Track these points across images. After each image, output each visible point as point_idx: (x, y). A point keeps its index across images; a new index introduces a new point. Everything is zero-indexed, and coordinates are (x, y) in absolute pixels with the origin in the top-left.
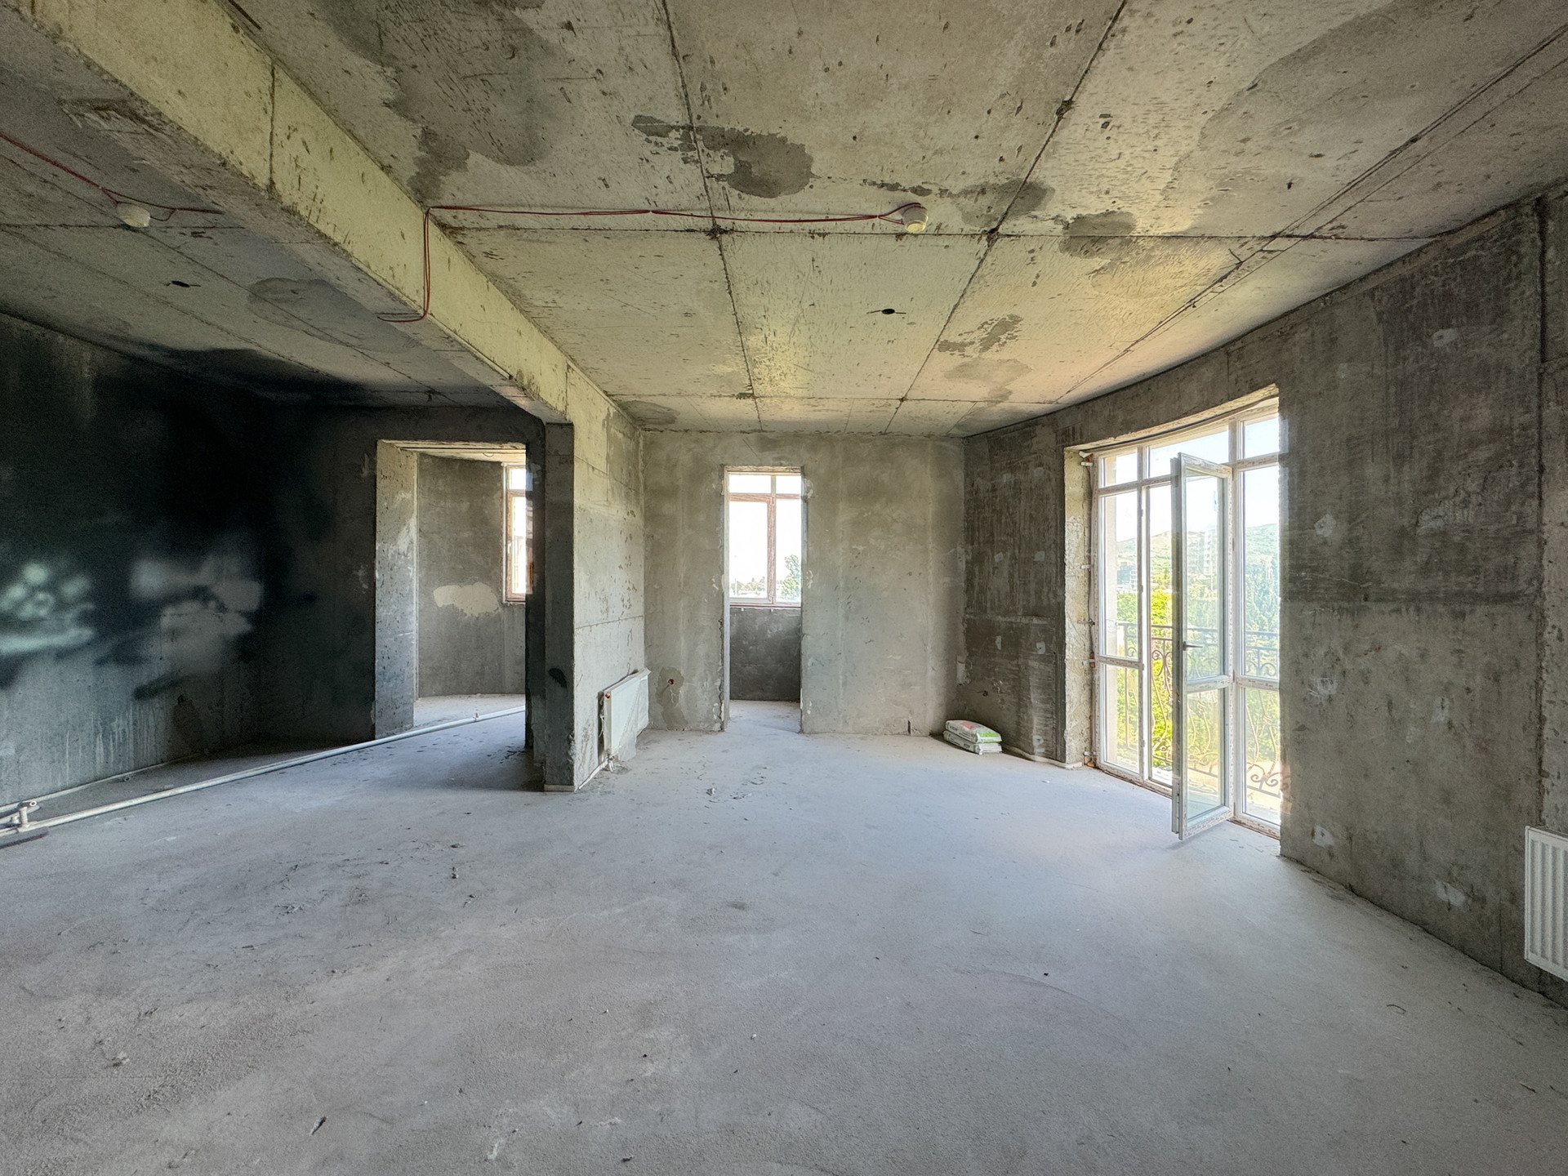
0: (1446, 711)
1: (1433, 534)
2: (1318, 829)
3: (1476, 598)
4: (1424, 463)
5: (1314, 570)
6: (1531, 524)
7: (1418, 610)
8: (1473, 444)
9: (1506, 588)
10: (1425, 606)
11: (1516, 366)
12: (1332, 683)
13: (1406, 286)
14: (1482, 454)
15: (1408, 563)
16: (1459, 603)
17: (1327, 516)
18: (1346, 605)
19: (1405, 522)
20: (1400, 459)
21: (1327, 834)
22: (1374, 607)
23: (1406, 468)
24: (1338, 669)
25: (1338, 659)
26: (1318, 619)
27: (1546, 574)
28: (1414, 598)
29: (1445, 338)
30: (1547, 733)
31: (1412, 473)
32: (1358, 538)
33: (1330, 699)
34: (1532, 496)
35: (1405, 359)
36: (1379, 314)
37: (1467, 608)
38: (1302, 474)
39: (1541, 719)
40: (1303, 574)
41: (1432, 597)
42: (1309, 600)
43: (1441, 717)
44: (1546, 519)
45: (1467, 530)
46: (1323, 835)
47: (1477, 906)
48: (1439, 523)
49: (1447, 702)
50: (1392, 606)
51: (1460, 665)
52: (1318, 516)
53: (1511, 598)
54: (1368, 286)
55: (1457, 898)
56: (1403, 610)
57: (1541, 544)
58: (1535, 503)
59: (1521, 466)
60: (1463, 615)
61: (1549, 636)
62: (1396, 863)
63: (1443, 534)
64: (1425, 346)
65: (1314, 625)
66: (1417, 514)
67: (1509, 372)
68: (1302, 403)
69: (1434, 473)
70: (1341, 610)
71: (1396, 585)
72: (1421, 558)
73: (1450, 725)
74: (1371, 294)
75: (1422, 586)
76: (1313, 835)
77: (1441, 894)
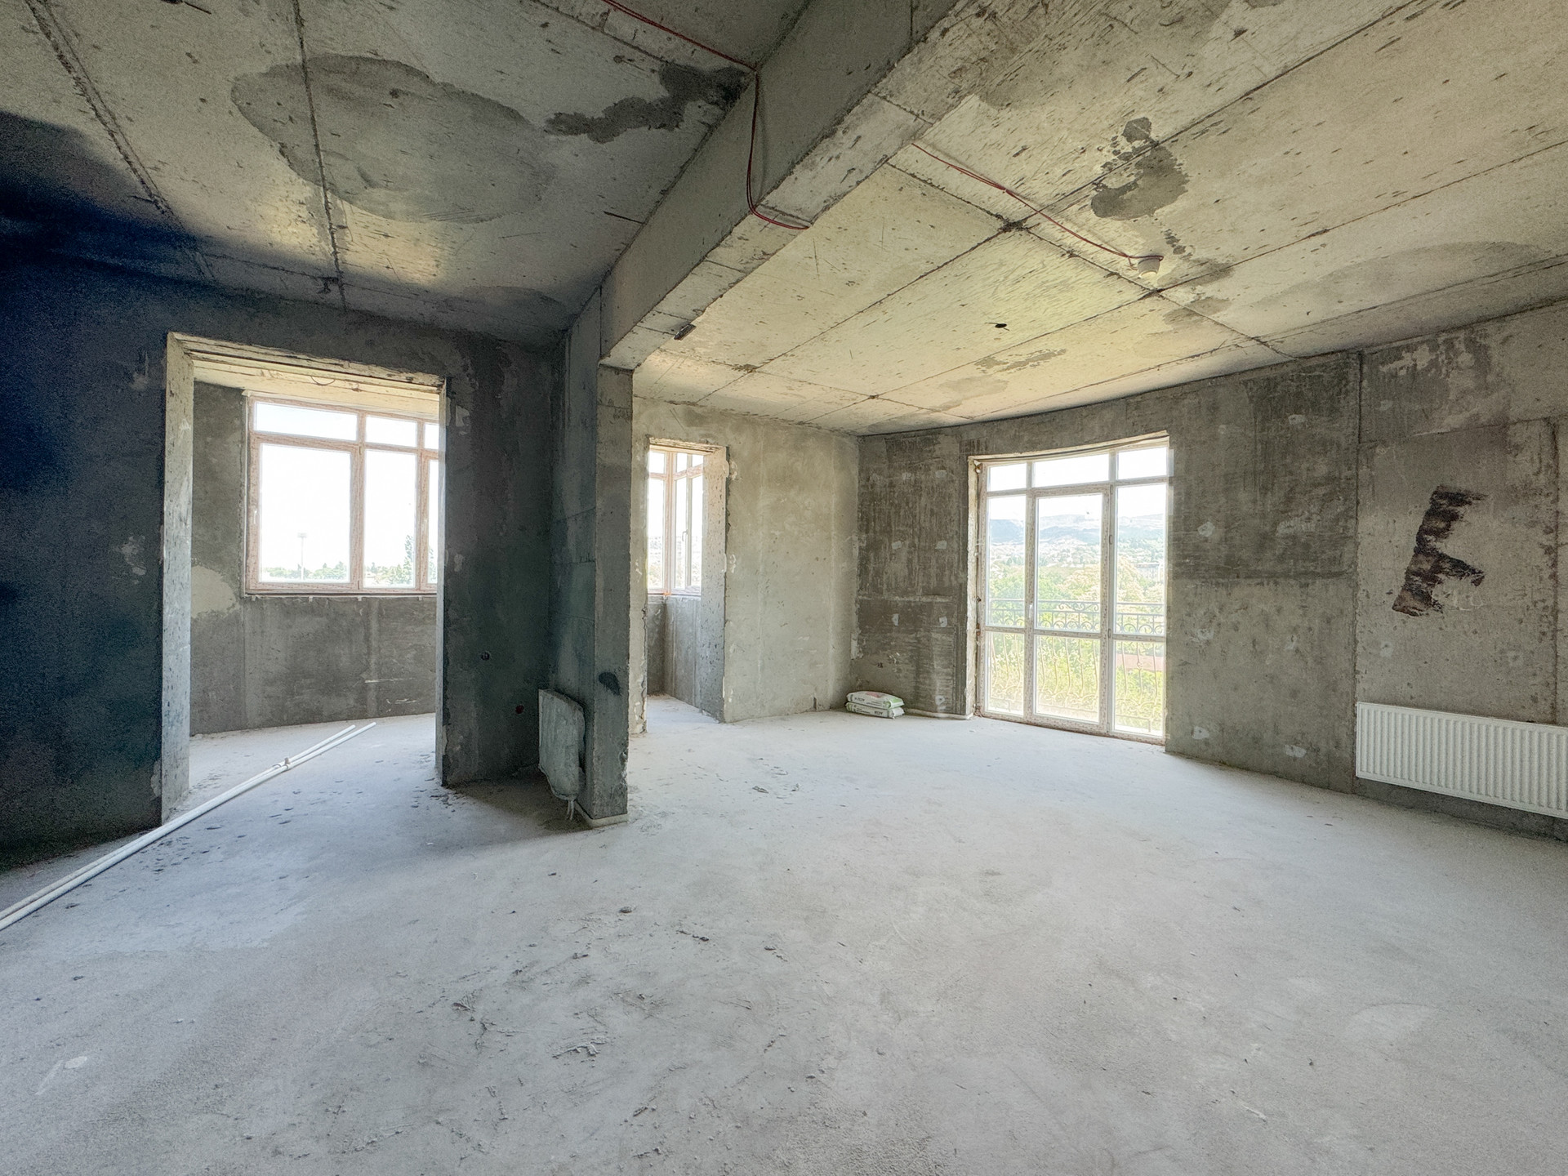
0: (1294, 643)
1: (1287, 537)
2: (1197, 728)
3: (1315, 575)
4: (1282, 493)
5: (1198, 558)
6: (1351, 532)
7: (1276, 583)
8: (1316, 485)
9: (1335, 569)
10: (1281, 580)
11: (1344, 445)
12: (1210, 632)
13: (1271, 384)
14: (1321, 491)
15: (1269, 554)
16: (1304, 578)
17: (1209, 523)
18: (1221, 580)
19: (1267, 528)
20: (1265, 490)
21: (1204, 730)
22: (1242, 581)
23: (1269, 493)
24: (1215, 622)
25: (1215, 616)
26: (1199, 590)
27: (1359, 561)
28: (1272, 576)
29: (1297, 419)
30: (1359, 649)
31: (1273, 500)
32: (1232, 538)
33: (1208, 642)
34: (1352, 517)
35: (1269, 428)
36: (1251, 398)
37: (1310, 581)
38: (1188, 494)
39: (1356, 642)
40: (1187, 561)
41: (1286, 575)
42: (1191, 577)
43: (1291, 647)
44: (1359, 531)
45: (1310, 535)
46: (1200, 732)
47: (1313, 754)
48: (1291, 531)
49: (1295, 638)
50: (1259, 580)
51: (1304, 615)
52: (1201, 522)
53: (1338, 575)
54: (1246, 377)
55: (1300, 753)
56: (1265, 583)
57: (1357, 545)
58: (1354, 521)
59: (1346, 500)
60: (1307, 585)
61: (1361, 595)
62: (1256, 740)
63: (1294, 538)
64: (1283, 422)
65: (1196, 594)
66: (1275, 524)
67: (1339, 446)
68: (1190, 446)
69: (1289, 500)
70: (1217, 584)
71: (1260, 568)
72: (1278, 551)
73: (1297, 651)
74: (1245, 383)
75: (1279, 569)
76: (1192, 733)
77: (1289, 752)
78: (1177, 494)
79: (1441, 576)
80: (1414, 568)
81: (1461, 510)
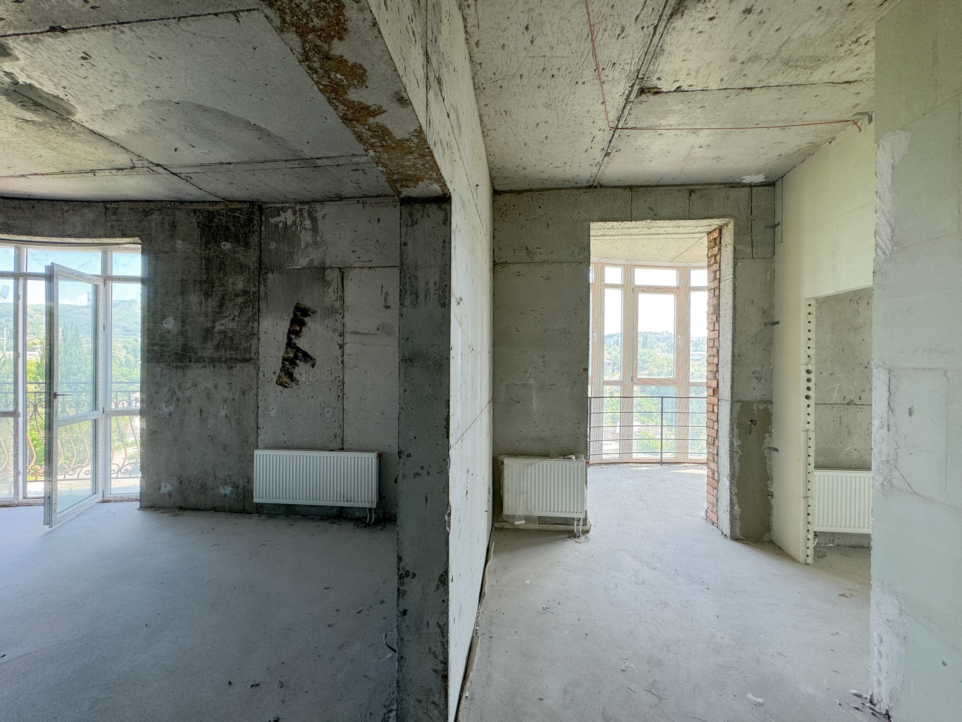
0: (225, 410)
1: (221, 332)
2: (163, 485)
3: (237, 360)
4: (218, 299)
5: (161, 346)
6: (255, 331)
7: (214, 366)
8: (236, 295)
9: (247, 356)
10: (217, 364)
11: (252, 268)
12: (172, 405)
13: (211, 215)
14: (240, 300)
15: (209, 345)
16: (231, 362)
17: (170, 318)
18: (179, 364)
19: (209, 325)
20: (207, 295)
21: (168, 485)
22: (194, 365)
23: (210, 299)
24: (175, 398)
25: (175, 392)
26: (164, 372)
27: (260, 351)
28: (213, 361)
29: (226, 246)
30: (260, 412)
31: (212, 303)
32: (186, 331)
33: (170, 414)
34: (256, 320)
35: (210, 249)
36: (198, 223)
37: (233, 365)
38: (156, 293)
39: (258, 407)
40: (155, 348)
41: (219, 360)
42: (158, 362)
43: (223, 413)
44: (260, 330)
45: (233, 331)
47: (236, 490)
48: (223, 327)
49: (225, 406)
50: (204, 364)
51: (230, 390)
52: (164, 317)
53: (248, 360)
54: (195, 207)
55: (228, 490)
56: (208, 366)
57: (259, 339)
58: (257, 323)
59: (253, 308)
60: (232, 368)
61: (261, 375)
62: (203, 486)
63: (224, 332)
64: (218, 246)
65: (161, 376)
66: (214, 322)
67: (249, 269)
68: (157, 254)
69: (221, 305)
70: (177, 367)
71: (204, 355)
72: (215, 343)
73: (226, 416)
74: (195, 211)
75: (216, 356)
76: (160, 489)
77: (222, 492)
78: (149, 292)
79: (298, 362)
80: (285, 356)
81: (306, 319)
